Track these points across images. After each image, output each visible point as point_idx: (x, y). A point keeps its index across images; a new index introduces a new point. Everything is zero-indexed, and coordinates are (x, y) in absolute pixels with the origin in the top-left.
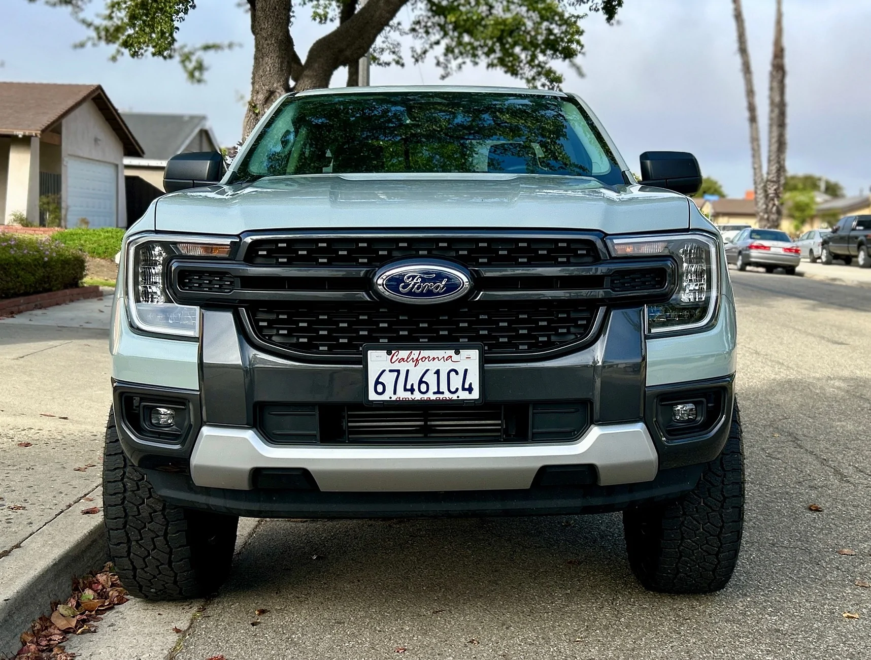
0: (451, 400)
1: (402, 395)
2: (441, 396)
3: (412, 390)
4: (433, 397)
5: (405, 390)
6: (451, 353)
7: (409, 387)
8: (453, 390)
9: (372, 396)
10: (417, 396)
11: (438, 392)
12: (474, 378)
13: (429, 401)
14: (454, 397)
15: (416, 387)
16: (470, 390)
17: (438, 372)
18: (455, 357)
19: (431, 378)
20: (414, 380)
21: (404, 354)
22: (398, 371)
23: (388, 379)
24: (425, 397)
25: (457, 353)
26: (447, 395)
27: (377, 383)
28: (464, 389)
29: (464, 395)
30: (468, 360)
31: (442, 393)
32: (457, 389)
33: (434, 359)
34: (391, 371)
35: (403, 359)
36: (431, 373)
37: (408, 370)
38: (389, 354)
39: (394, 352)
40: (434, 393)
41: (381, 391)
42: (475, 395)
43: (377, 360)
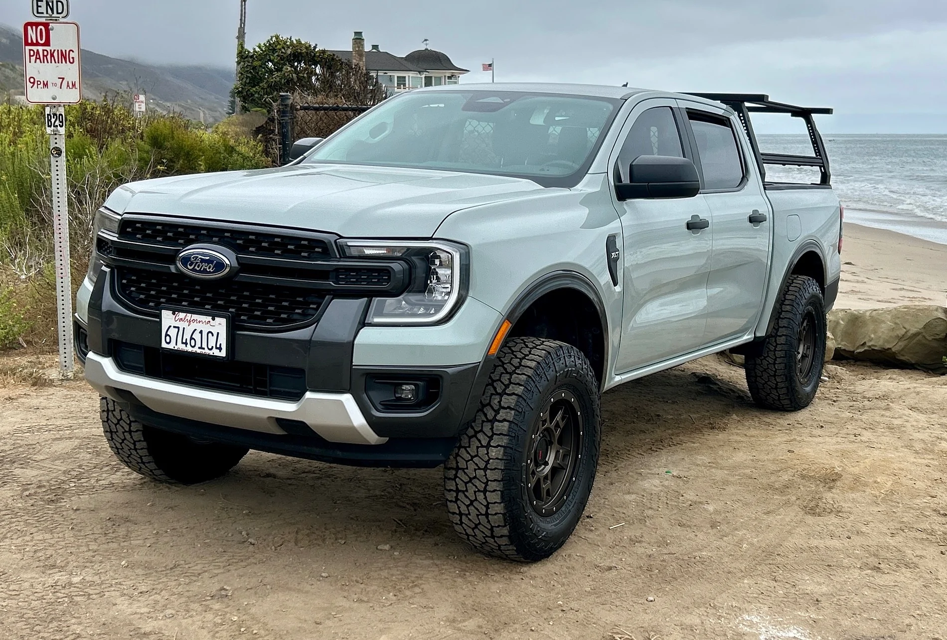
0: (209, 355)
1: (181, 347)
2: (203, 351)
3: (186, 344)
4: (199, 351)
5: (183, 343)
6: (210, 318)
7: (184, 341)
8: (210, 347)
9: (164, 345)
10: (189, 349)
11: (201, 348)
12: (223, 341)
13: (196, 353)
14: (211, 353)
15: (188, 342)
16: (220, 349)
17: (201, 332)
18: (212, 322)
19: (197, 336)
20: (187, 336)
21: (182, 315)
22: (178, 328)
23: (173, 332)
24: (194, 350)
25: (213, 319)
26: (207, 351)
27: (167, 335)
28: (217, 348)
29: (216, 352)
30: (220, 326)
31: (204, 349)
32: (213, 347)
33: (200, 322)
34: (174, 327)
35: (182, 319)
36: (197, 332)
37: (184, 328)
38: (174, 314)
39: (176, 313)
40: (199, 348)
41: (168, 341)
42: (223, 354)
43: (168, 318)
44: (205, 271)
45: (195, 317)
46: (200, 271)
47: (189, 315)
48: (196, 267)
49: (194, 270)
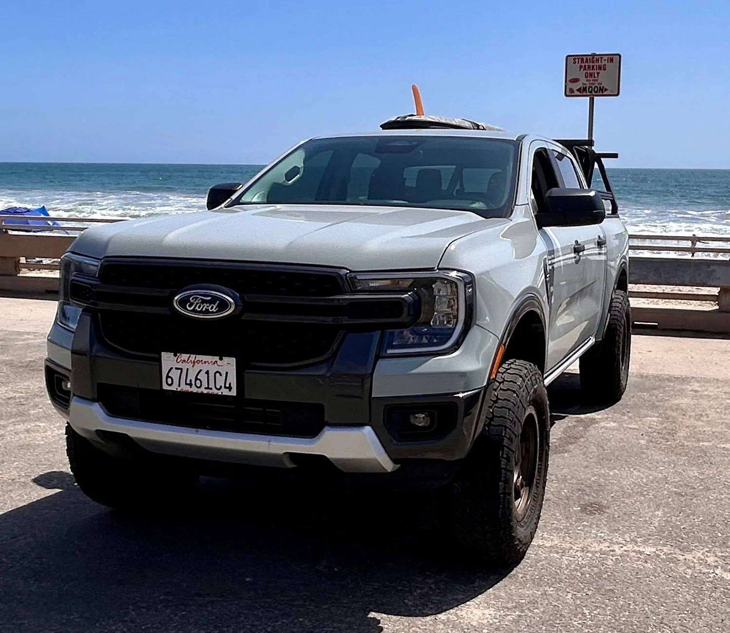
0: (217, 395)
1: (185, 388)
2: (210, 391)
3: (191, 385)
4: (205, 391)
5: (186, 384)
6: (217, 358)
7: (188, 382)
8: (218, 387)
9: (165, 387)
10: (194, 390)
11: (208, 388)
12: (233, 380)
13: (202, 393)
14: (219, 392)
15: (193, 383)
16: (230, 388)
17: (207, 372)
18: (219, 362)
19: (203, 376)
20: (192, 377)
21: (185, 356)
22: (181, 369)
23: (175, 374)
24: (199, 390)
25: (221, 359)
26: (215, 391)
27: (168, 377)
28: (225, 387)
29: (226, 392)
30: (229, 365)
31: (211, 389)
32: (221, 387)
33: (205, 362)
34: (176, 368)
35: (185, 360)
36: (203, 373)
37: (188, 369)
38: (175, 355)
39: (178, 355)
40: (206, 388)
41: (170, 382)
42: (234, 393)
43: (168, 360)
44: (207, 312)
45: (200, 357)
46: (201, 312)
47: (193, 356)
48: (197, 308)
49: (194, 311)
